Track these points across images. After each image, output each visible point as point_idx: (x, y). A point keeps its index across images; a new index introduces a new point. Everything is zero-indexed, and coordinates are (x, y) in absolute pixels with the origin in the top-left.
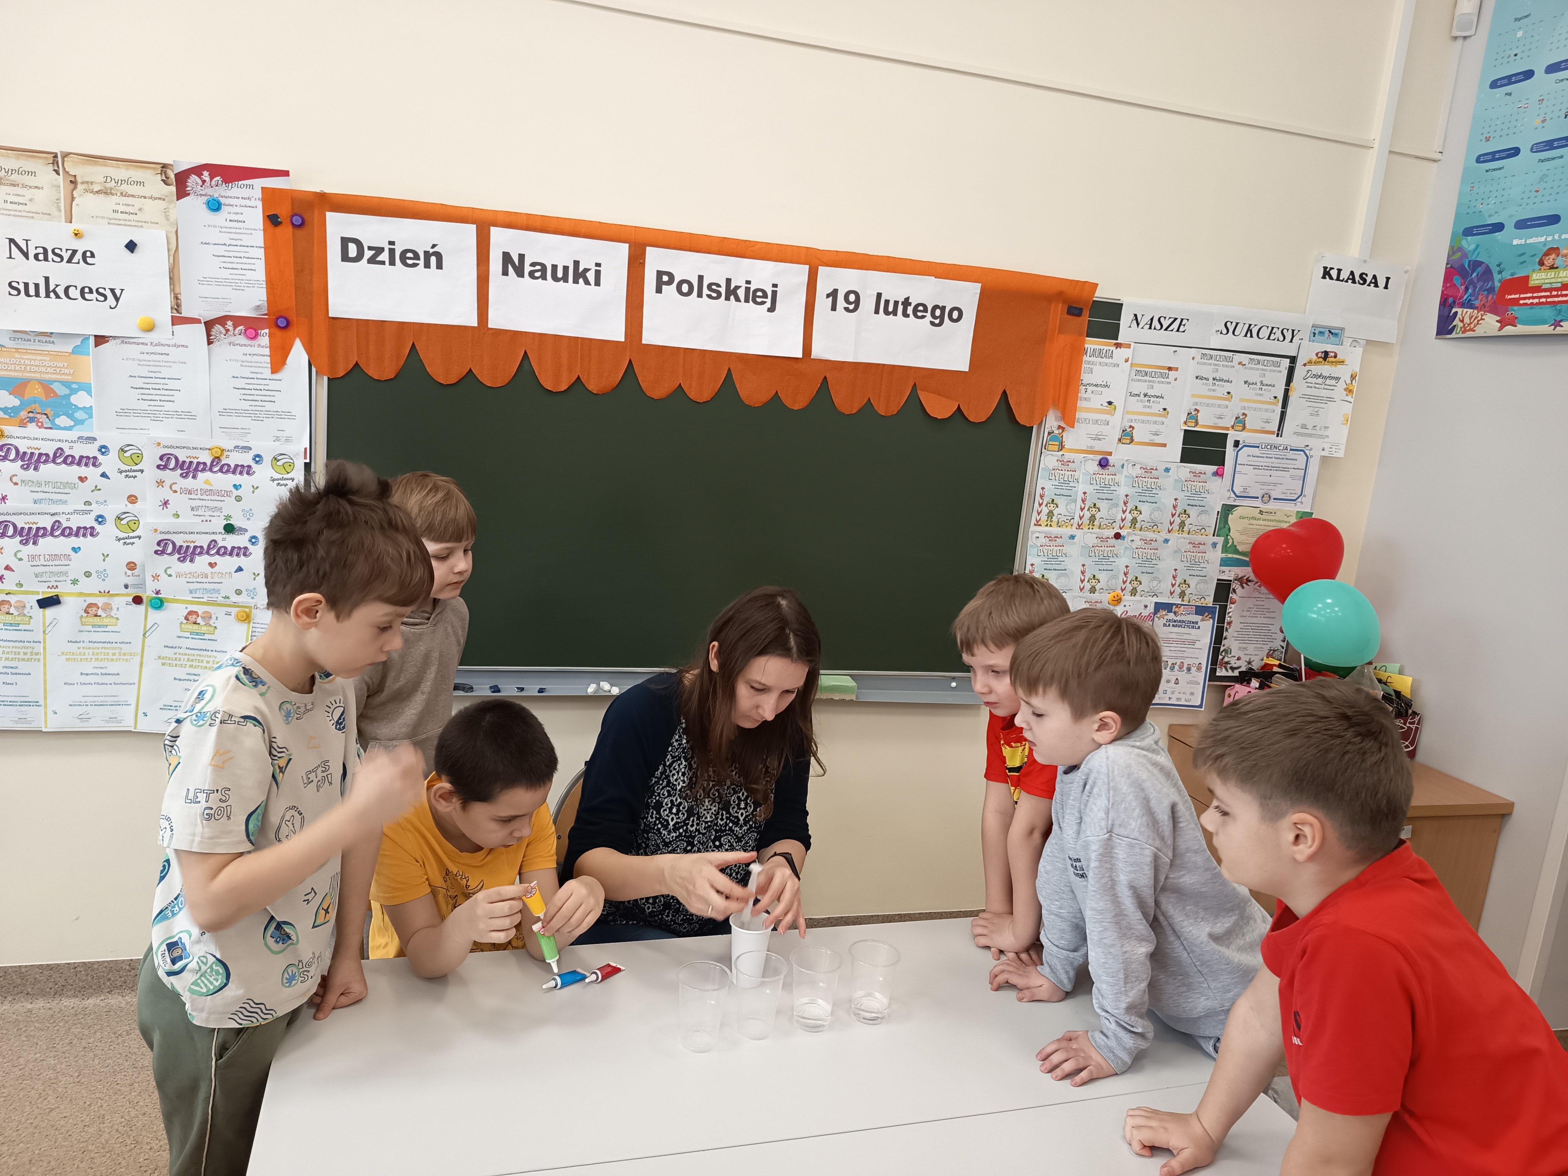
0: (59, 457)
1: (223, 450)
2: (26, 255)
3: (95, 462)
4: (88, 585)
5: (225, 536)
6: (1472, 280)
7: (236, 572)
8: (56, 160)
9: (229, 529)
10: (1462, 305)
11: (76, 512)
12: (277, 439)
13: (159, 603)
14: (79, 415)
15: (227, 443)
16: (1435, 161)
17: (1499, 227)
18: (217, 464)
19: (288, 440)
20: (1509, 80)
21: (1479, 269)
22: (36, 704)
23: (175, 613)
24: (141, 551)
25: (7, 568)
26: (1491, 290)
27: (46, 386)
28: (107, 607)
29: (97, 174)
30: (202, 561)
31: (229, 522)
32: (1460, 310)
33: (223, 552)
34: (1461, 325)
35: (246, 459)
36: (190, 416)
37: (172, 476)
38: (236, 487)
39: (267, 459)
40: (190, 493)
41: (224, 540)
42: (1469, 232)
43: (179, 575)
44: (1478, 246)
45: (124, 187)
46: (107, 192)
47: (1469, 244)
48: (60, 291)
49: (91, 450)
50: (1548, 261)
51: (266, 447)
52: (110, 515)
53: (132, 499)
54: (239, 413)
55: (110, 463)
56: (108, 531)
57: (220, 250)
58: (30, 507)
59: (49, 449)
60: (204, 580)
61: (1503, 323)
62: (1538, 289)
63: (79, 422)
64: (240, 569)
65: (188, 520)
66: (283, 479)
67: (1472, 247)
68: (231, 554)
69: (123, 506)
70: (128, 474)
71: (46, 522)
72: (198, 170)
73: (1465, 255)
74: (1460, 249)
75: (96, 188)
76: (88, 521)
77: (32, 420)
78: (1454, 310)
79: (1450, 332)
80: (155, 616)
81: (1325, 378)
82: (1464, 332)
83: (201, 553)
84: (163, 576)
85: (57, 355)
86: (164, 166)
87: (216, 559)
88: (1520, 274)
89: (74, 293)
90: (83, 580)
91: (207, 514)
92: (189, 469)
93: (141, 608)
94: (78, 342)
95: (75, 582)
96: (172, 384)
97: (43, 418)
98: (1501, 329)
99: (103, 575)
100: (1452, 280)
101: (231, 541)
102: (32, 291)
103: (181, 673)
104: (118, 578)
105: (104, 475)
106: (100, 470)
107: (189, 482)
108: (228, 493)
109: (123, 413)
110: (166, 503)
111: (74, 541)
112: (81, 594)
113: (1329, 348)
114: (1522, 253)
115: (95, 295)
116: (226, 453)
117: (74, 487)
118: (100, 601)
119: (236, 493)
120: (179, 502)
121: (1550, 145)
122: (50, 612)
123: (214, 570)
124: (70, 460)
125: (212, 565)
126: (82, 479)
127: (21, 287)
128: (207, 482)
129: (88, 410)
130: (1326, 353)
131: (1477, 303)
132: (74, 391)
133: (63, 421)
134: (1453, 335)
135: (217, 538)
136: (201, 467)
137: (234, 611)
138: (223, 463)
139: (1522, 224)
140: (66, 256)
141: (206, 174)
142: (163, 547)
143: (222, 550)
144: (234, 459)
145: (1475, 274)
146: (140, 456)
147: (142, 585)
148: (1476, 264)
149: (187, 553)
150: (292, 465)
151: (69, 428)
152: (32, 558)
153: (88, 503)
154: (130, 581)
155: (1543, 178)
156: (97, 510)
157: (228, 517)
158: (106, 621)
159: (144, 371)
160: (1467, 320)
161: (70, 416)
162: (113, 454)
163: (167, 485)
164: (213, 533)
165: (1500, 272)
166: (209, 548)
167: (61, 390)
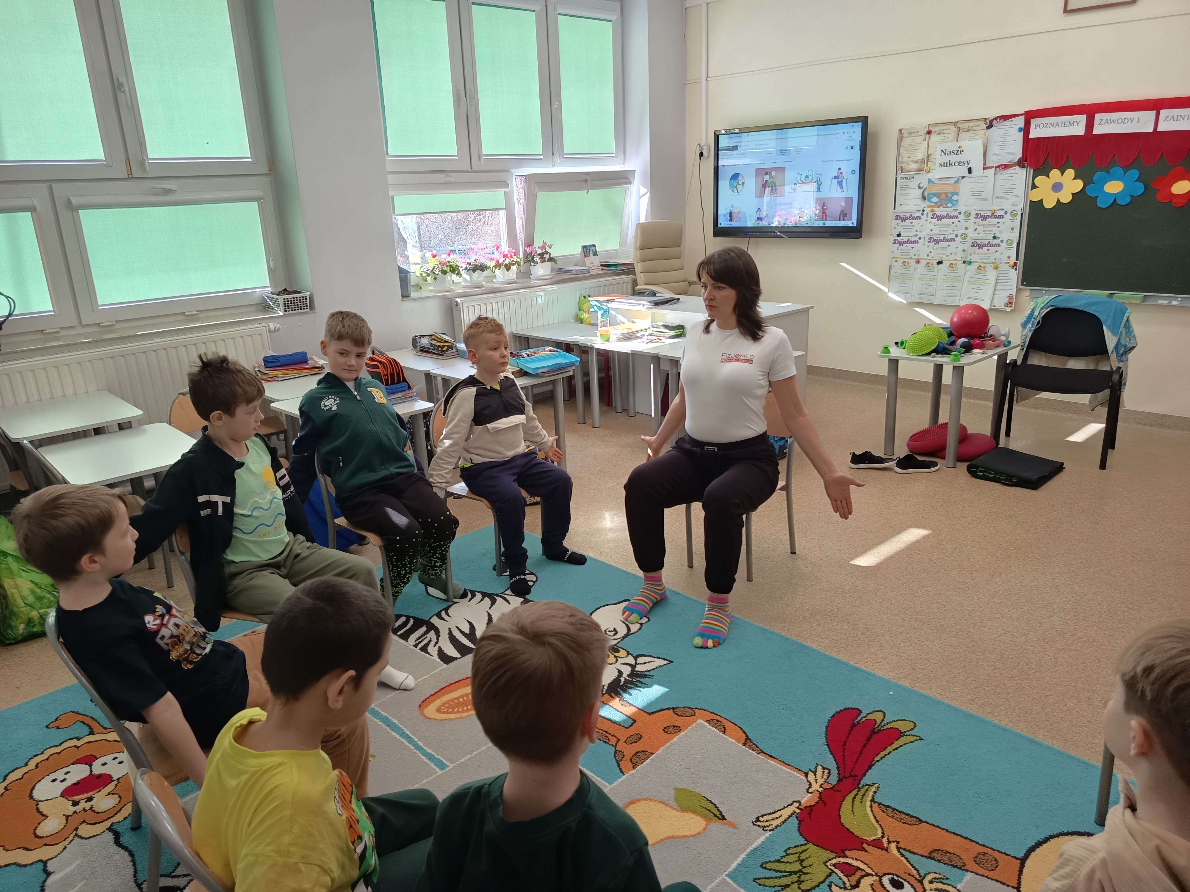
0: (948, 216)
1: (995, 211)
2: (945, 154)
3: (956, 217)
4: (951, 257)
5: (993, 240)
7: (995, 252)
8: (955, 124)
9: (994, 237)
11: (950, 234)
12: (1013, 205)
13: (970, 263)
14: (954, 203)
15: (996, 208)
18: (993, 216)
19: (1016, 205)
22: (932, 295)
23: (975, 266)
24: (967, 246)
25: (930, 252)
27: (946, 194)
28: (956, 264)
29: (966, 126)
30: (985, 248)
33: (992, 245)
35: (1002, 213)
36: (986, 200)
37: (979, 220)
38: (998, 223)
39: (1009, 212)
40: (983, 226)
43: (978, 254)
45: (974, 128)
46: (968, 131)
48: (953, 164)
49: (956, 213)
51: (1008, 207)
52: (959, 234)
53: (966, 229)
54: (1002, 197)
55: (961, 217)
56: (959, 239)
57: (1000, 144)
58: (938, 232)
59: (945, 214)
60: (985, 255)
63: (954, 205)
64: (997, 251)
65: (982, 235)
66: (1013, 219)
68: (994, 246)
69: (964, 231)
70: (966, 221)
71: (942, 237)
72: (996, 119)
75: (965, 130)
76: (953, 236)
77: (941, 205)
80: (969, 267)
83: (985, 246)
84: (973, 254)
85: (949, 185)
86: (986, 119)
87: (990, 248)
89: (957, 164)
90: (950, 255)
91: (989, 233)
92: (984, 218)
93: (965, 265)
94: (956, 179)
95: (947, 256)
96: (982, 190)
97: (944, 204)
99: (956, 254)
101: (995, 242)
102: (945, 165)
103: (974, 286)
104: (959, 255)
105: (959, 221)
106: (958, 220)
107: (984, 222)
108: (995, 226)
109: (966, 200)
110: (976, 230)
111: (949, 243)
112: (949, 260)
115: (962, 164)
117: (950, 225)
118: (954, 262)
119: (998, 225)
120: (980, 229)
122: (940, 266)
123: (988, 252)
124: (950, 217)
125: (988, 250)
126: (953, 223)
127: (943, 164)
128: (989, 222)
129: (957, 201)
132: (953, 195)
133: (950, 205)
135: (991, 241)
136: (988, 217)
137: (993, 265)
138: (995, 215)
140: (956, 152)
141: (998, 119)
142: (974, 245)
144: (998, 213)
146: (970, 214)
147: (966, 257)
149: (981, 246)
150: (1017, 214)
151: (951, 207)
152: (937, 248)
153: (954, 231)
154: (963, 256)
156: (956, 232)
157: (995, 234)
158: (955, 269)
159: (974, 186)
161: (951, 203)
162: (962, 214)
163: (977, 223)
164: (990, 239)
166: (988, 244)
167: (950, 195)
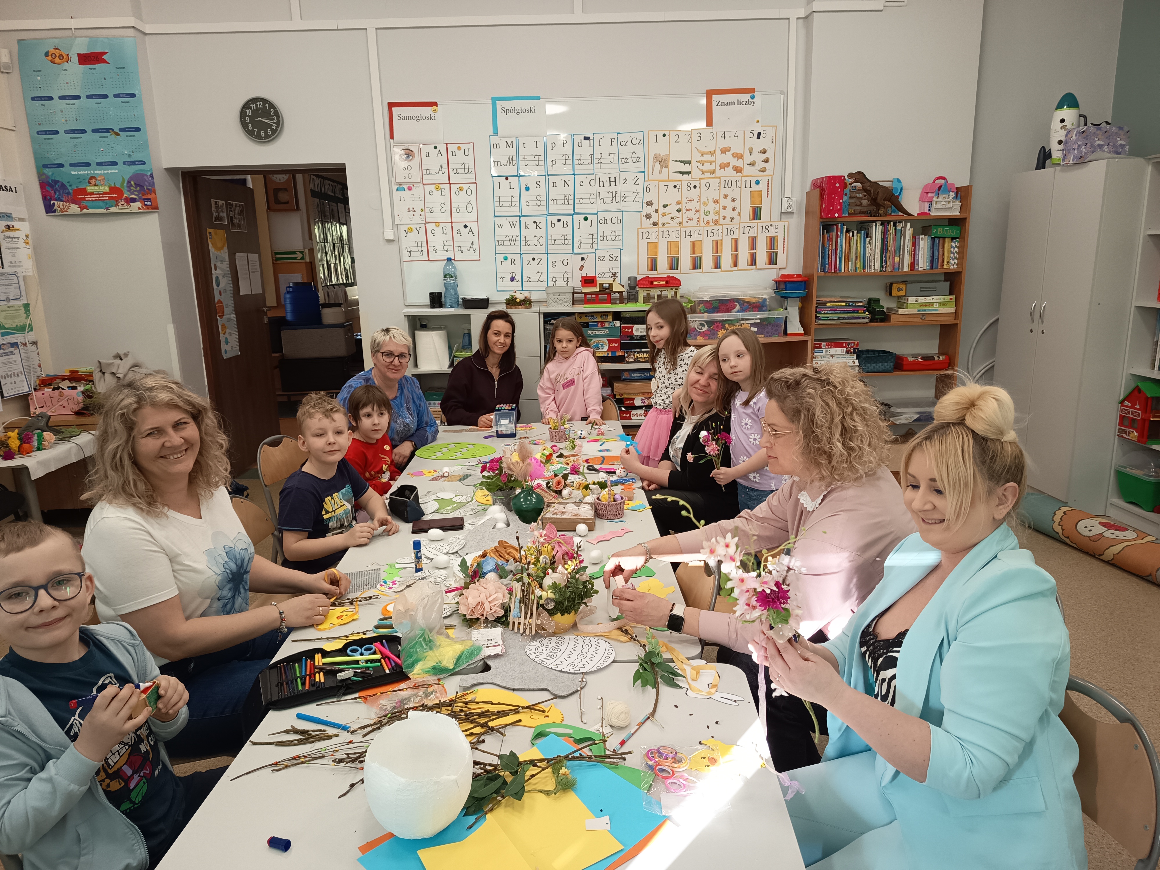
6: (56, 189)
10: (56, 200)
16: (13, 130)
17: (61, 166)
20: (41, 99)
21: (58, 184)
26: (69, 193)
32: (56, 202)
34: (59, 209)
42: (45, 166)
44: (53, 174)
47: (49, 172)
50: (93, 181)
61: (82, 208)
62: (92, 194)
67: (50, 173)
73: (48, 177)
74: (44, 174)
78: (52, 202)
79: (55, 211)
81: (12, 238)
82: (62, 212)
88: (81, 186)
98: (81, 211)
100: (45, 189)
113: (9, 223)
114: (78, 177)
121: (73, 132)
130: (8, 226)
131: (64, 199)
134: (56, 214)
139: (72, 165)
145: (57, 186)
148: (56, 182)
155: (75, 146)
160: (61, 207)
165: (70, 186)
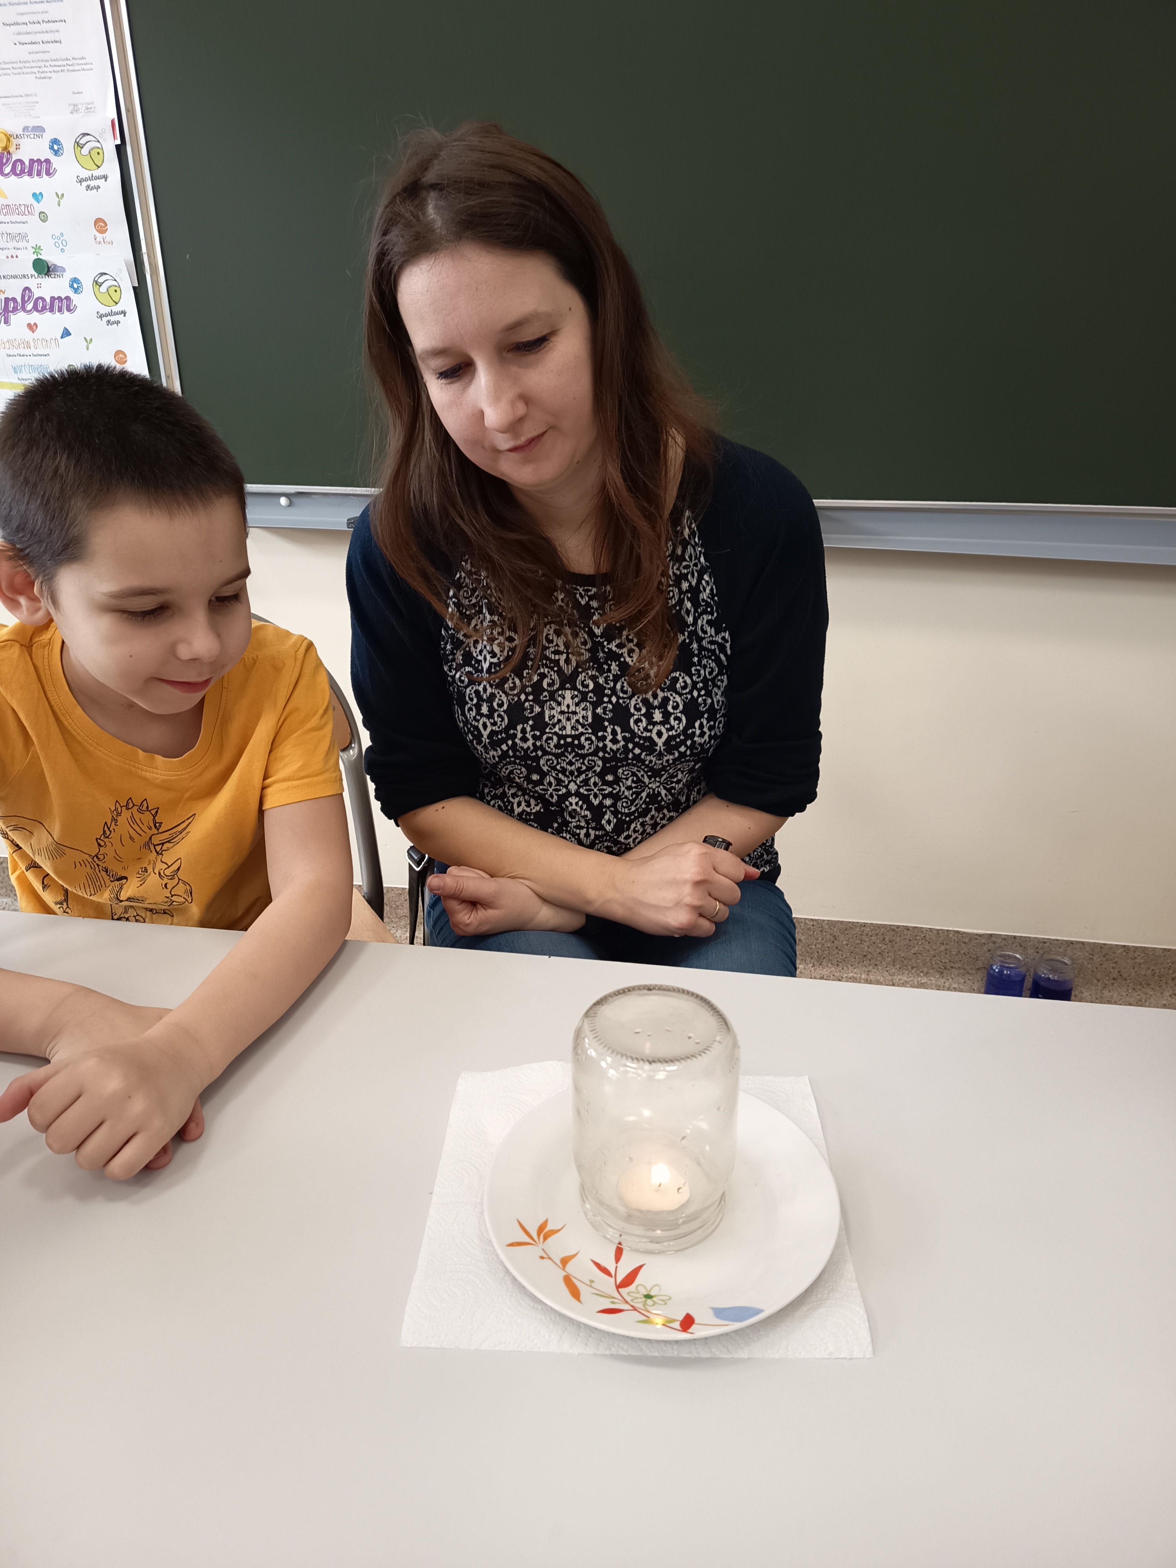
5: (39, 280)
7: (62, 337)
12: (75, 109)
15: (14, 124)
18: (7, 160)
19: (88, 108)
30: (19, 319)
31: (40, 257)
35: (42, 149)
38: (37, 197)
39: (68, 145)
41: (39, 286)
54: (23, 69)
60: (27, 352)
64: (66, 333)
66: (92, 178)
68: (52, 309)
83: (15, 310)
87: (35, 317)
91: (11, 245)
101: (47, 288)
108: (28, 210)
116: (14, 142)
119: (38, 207)
123: (38, 334)
125: (32, 327)
135: (32, 283)
138: (14, 158)
143: (40, 304)
144: (26, 150)
150: (100, 152)
157: (36, 249)
164: (24, 276)
166: (24, 302)
